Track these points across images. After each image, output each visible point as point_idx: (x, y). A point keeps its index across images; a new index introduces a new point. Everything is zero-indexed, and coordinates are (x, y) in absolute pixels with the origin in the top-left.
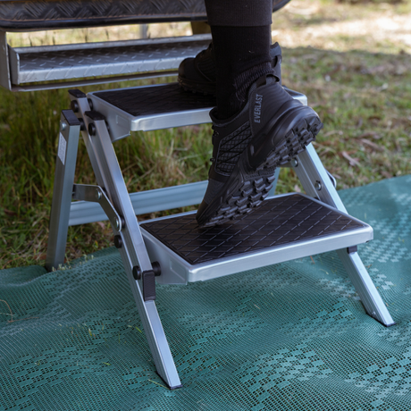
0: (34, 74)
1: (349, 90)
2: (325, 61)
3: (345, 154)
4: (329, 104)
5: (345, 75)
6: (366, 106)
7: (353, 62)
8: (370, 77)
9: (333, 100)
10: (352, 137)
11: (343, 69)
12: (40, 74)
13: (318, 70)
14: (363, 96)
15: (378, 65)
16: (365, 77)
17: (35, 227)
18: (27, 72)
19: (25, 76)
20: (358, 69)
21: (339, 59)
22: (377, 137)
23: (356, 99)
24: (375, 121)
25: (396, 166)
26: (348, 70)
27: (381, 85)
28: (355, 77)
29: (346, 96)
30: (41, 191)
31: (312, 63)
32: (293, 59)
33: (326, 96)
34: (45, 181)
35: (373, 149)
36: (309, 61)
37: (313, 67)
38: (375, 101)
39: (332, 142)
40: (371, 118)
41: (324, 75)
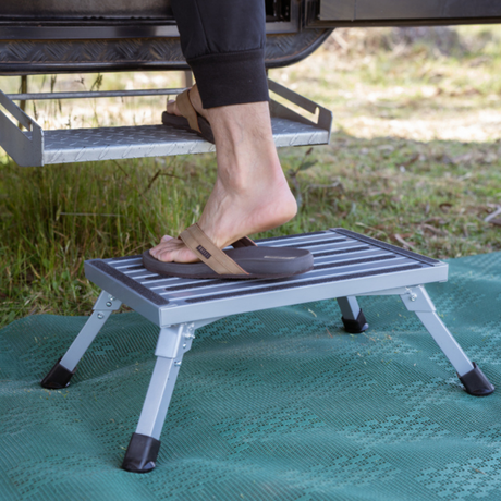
0: (62, 154)
1: (424, 179)
2: (401, 153)
3: (398, 237)
4: (394, 192)
5: (423, 165)
6: (439, 194)
7: (435, 151)
8: (453, 166)
9: (400, 189)
10: (411, 223)
11: (422, 158)
12: (69, 154)
13: (392, 161)
14: (438, 184)
15: (465, 154)
16: (447, 167)
17: (27, 306)
18: (53, 152)
19: (51, 157)
20: (439, 159)
21: (419, 149)
22: (442, 222)
23: (428, 187)
24: (445, 208)
25: (457, 249)
26: (427, 161)
27: (464, 174)
28: (434, 166)
29: (418, 185)
30: (39, 272)
31: (386, 154)
32: (365, 150)
33: (394, 184)
34: (45, 262)
35: (434, 233)
36: (382, 152)
37: (386, 158)
38: (452, 189)
39: (387, 227)
40: (441, 206)
41: (397, 166)
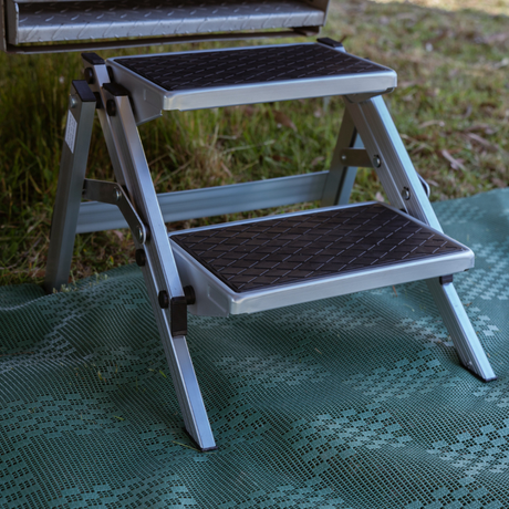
0: (37, 32)
1: (457, 64)
2: (427, 24)
3: (446, 154)
4: (428, 84)
5: (453, 44)
6: (478, 88)
7: (464, 26)
8: (486, 47)
9: (435, 77)
10: (456, 130)
11: (450, 35)
12: (45, 32)
13: (416, 35)
14: (475, 74)
15: (498, 32)
16: (479, 48)
17: (31, 234)
18: (28, 29)
19: (26, 35)
20: (470, 36)
21: (445, 22)
22: (489, 132)
23: (465, 77)
24: (489, 109)
26: (457, 37)
27: (500, 60)
28: (466, 46)
29: (451, 73)
30: (40, 187)
31: (409, 26)
32: (384, 19)
33: (425, 72)
34: (46, 173)
35: (483, 149)
36: (405, 22)
37: (410, 31)
38: (491, 81)
39: (430, 136)
40: (483, 105)
41: (424, 43)
